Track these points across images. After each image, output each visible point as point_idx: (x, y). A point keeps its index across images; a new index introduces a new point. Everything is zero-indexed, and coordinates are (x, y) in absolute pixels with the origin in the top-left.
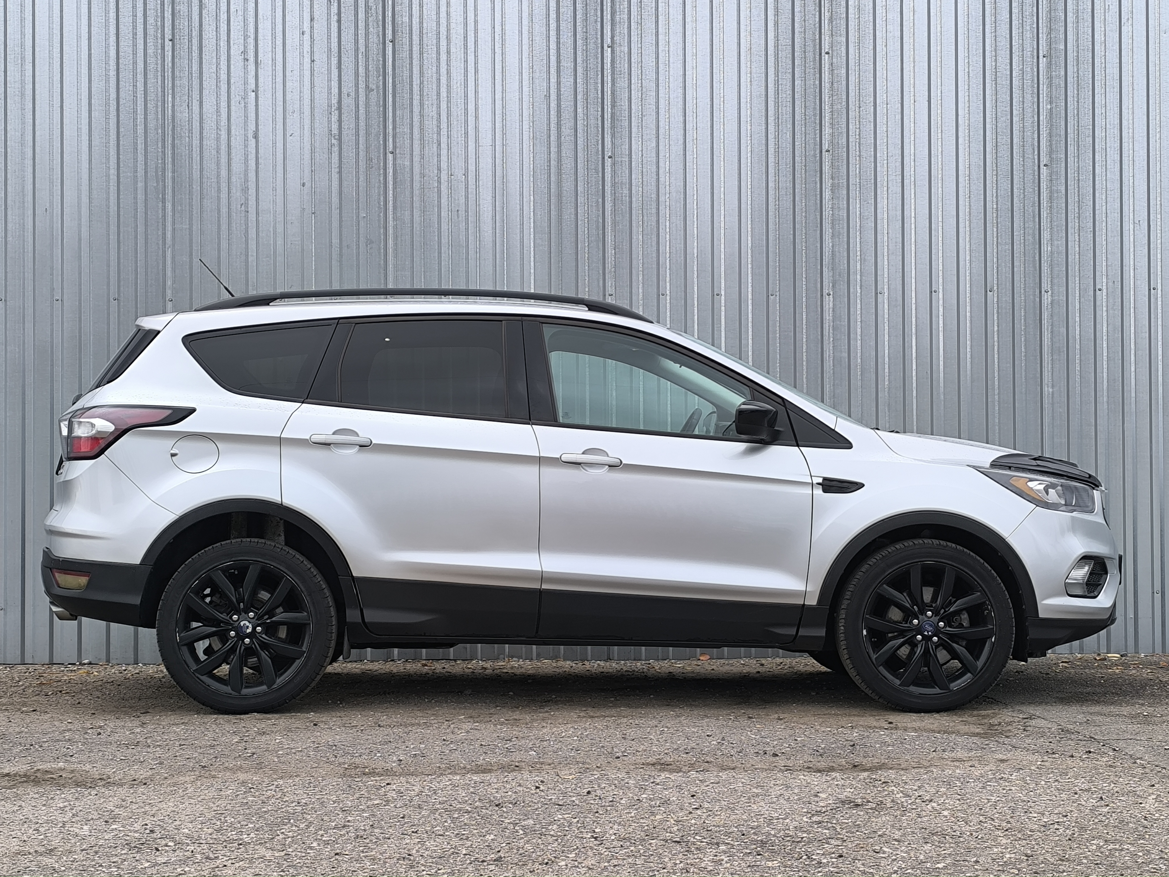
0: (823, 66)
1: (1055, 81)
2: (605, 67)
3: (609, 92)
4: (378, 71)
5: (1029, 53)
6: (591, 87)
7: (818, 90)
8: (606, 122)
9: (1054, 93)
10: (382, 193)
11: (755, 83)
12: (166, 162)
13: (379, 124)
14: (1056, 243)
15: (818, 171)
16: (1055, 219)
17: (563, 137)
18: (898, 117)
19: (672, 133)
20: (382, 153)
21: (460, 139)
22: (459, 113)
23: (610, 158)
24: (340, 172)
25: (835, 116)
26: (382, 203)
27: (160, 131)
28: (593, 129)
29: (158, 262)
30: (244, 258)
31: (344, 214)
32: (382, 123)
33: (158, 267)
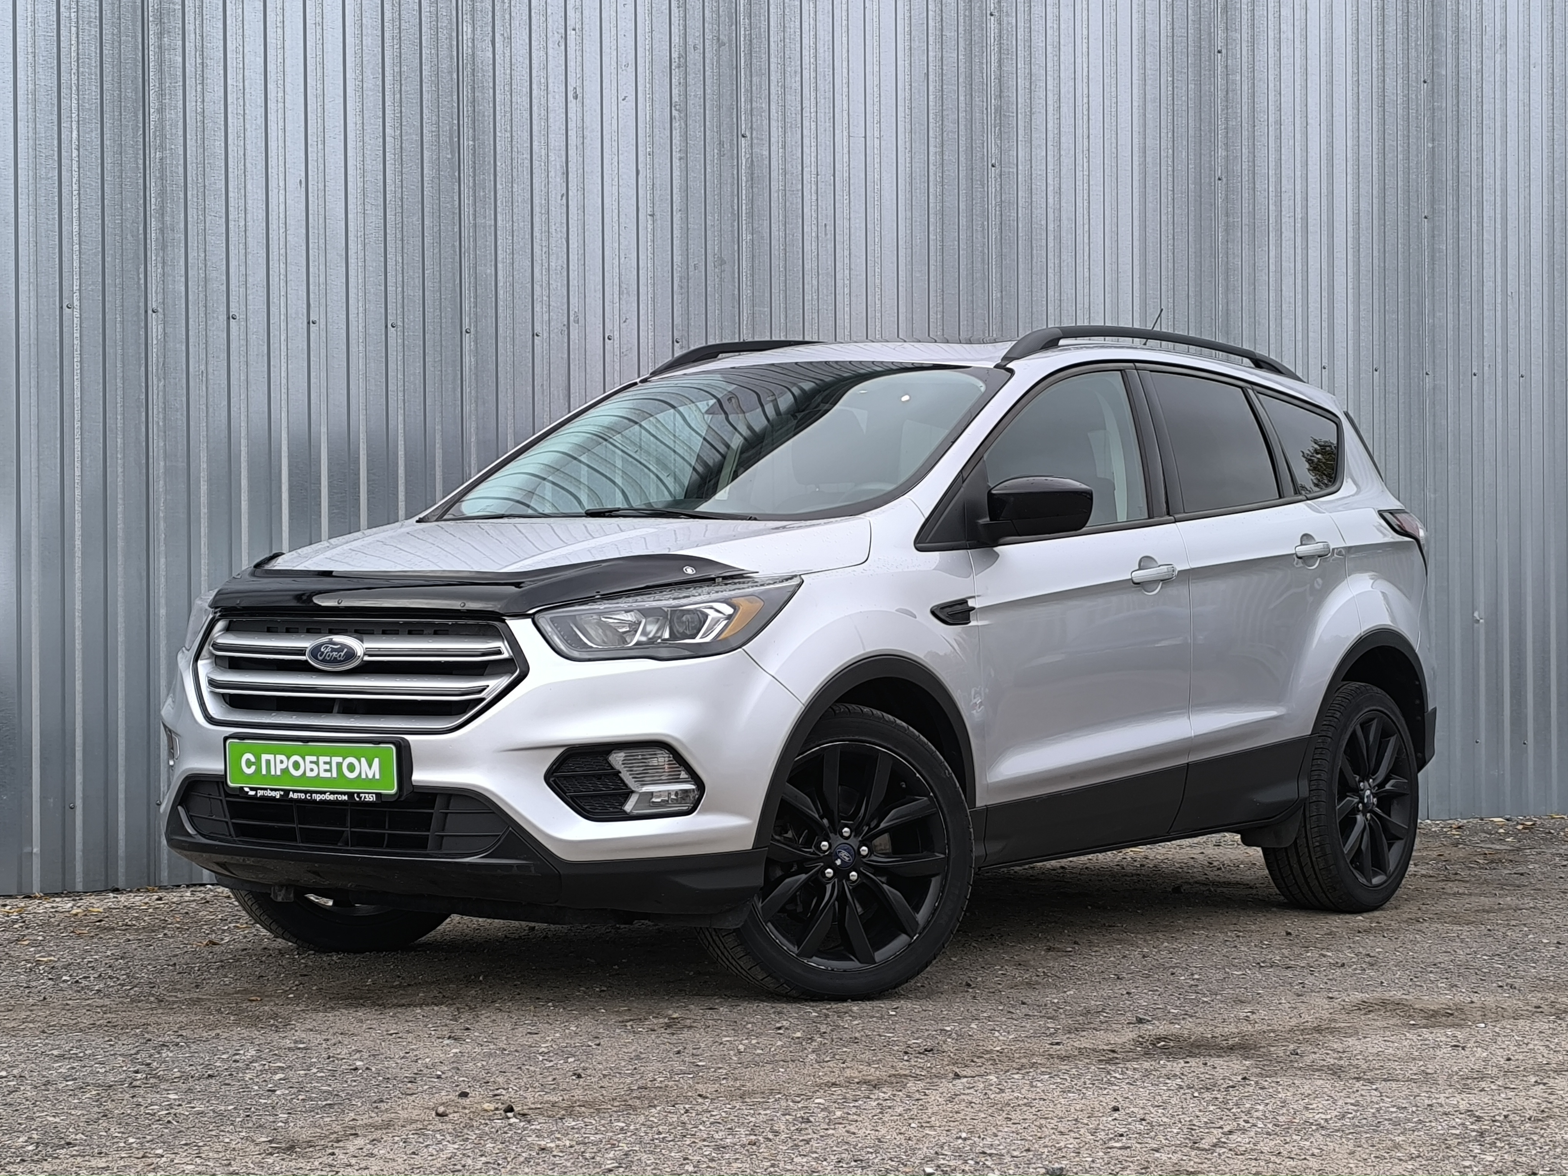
0: (1216, 68)
1: (1437, 114)
2: (989, 42)
4: (730, 18)
5: (1414, 76)
7: (1212, 99)
9: (1436, 128)
10: (736, 192)
11: (1149, 82)
12: (461, 122)
13: (732, 93)
14: (1438, 314)
15: (1213, 205)
16: (1437, 284)
17: (945, 134)
18: (1291, 142)
19: (1063, 139)
20: (735, 136)
21: (827, 124)
22: (827, 87)
23: (993, 166)
24: (685, 159)
25: (1230, 135)
26: (736, 208)
27: (455, 76)
28: (977, 126)
29: (454, 274)
30: (565, 274)
31: (691, 220)
32: (735, 92)
33: (454, 281)
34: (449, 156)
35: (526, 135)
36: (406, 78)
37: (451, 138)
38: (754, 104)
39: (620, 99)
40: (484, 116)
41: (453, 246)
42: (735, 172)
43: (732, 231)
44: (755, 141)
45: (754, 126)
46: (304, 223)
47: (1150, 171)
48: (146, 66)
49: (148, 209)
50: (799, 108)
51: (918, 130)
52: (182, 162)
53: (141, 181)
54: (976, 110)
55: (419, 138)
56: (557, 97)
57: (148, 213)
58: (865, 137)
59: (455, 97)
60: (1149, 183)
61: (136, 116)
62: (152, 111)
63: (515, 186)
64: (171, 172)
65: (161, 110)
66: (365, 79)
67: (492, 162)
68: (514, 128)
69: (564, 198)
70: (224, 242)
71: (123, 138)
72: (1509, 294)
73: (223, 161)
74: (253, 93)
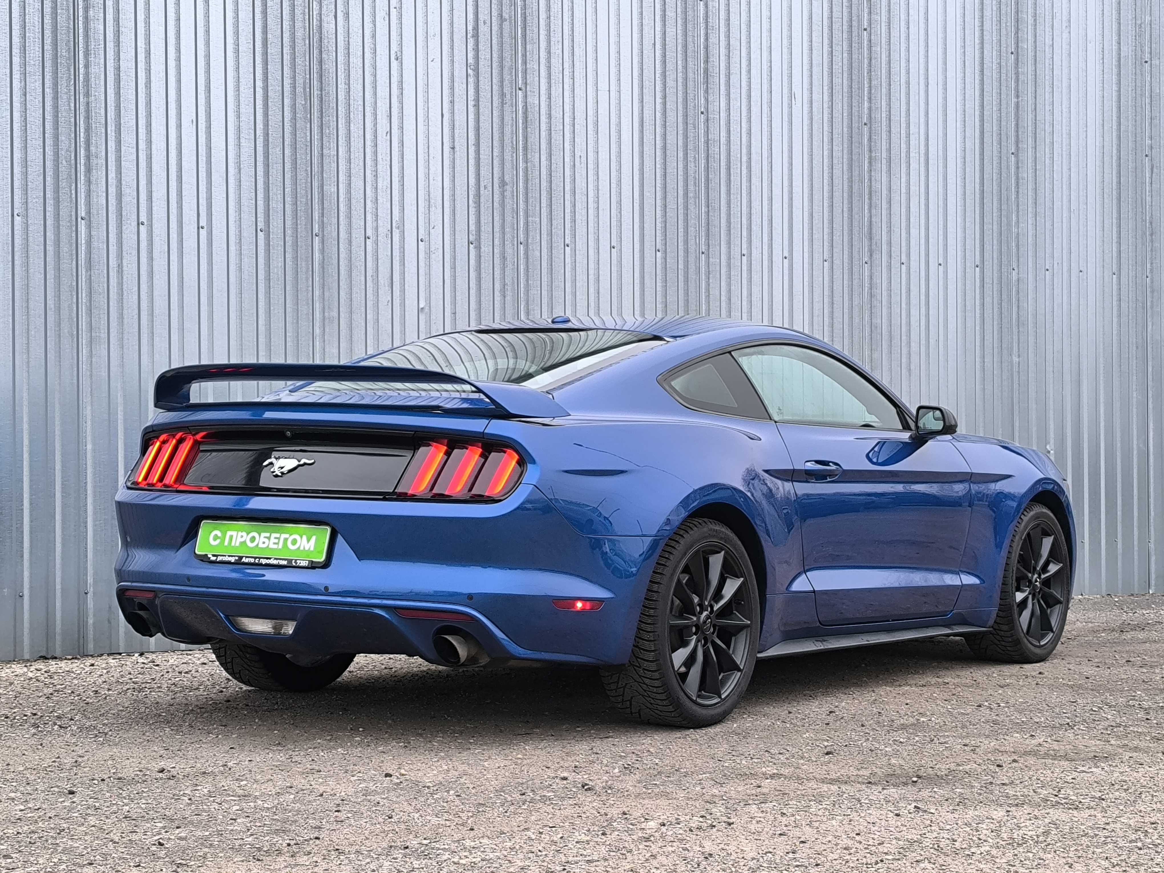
1: (1021, 77)
5: (1004, 49)
7: (860, 65)
9: (1020, 88)
10: (514, 132)
11: (814, 52)
12: (312, 77)
13: (511, 57)
14: (1021, 225)
15: (861, 143)
16: (1020, 203)
17: (667, 89)
18: (917, 97)
19: (753, 94)
20: (514, 89)
21: (582, 81)
22: (581, 54)
23: (702, 113)
24: (477, 106)
25: (873, 91)
26: (515, 143)
27: (307, 42)
28: (690, 84)
29: (307, 191)
30: (389, 192)
31: (482, 152)
32: (514, 56)
33: (307, 196)
34: (303, 102)
35: (360, 87)
36: (271, 43)
37: (305, 89)
38: (528, 66)
39: (429, 61)
40: (329, 72)
41: (306, 170)
42: (514, 116)
43: (512, 161)
44: (529, 93)
45: (528, 82)
46: (195, 152)
47: (815, 118)
48: (76, 32)
49: (78, 140)
50: (561, 69)
51: (647, 86)
52: (103, 105)
53: (73, 120)
54: (690, 71)
55: (280, 88)
56: (383, 58)
57: (78, 144)
58: (609, 91)
59: (307, 58)
60: (815, 127)
61: (69, 70)
62: (81, 66)
63: (352, 125)
64: (96, 113)
65: (87, 66)
66: (240, 44)
67: (335, 107)
68: (351, 82)
69: (389, 134)
70: (135, 166)
71: (59, 87)
72: (1072, 210)
73: (134, 105)
74: (157, 53)
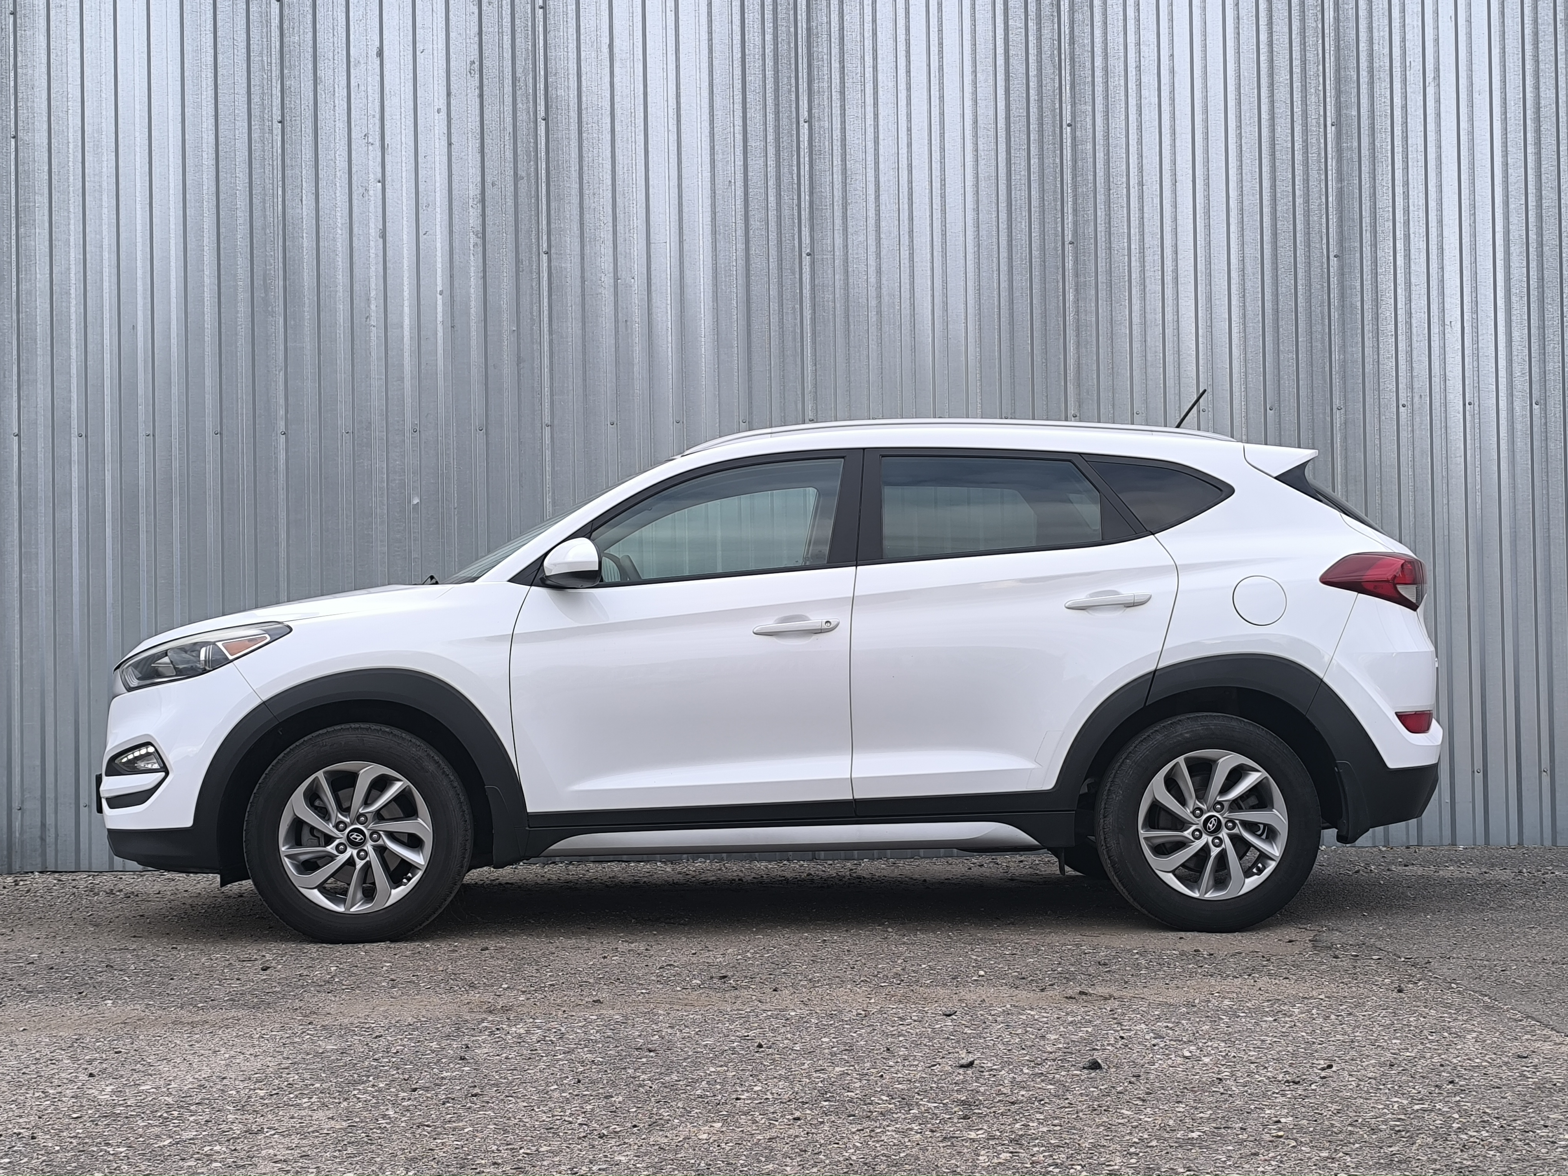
0: (1064, 141)
1: (1346, 154)
2: (802, 146)
3: (807, 177)
4: (529, 155)
5: (1314, 121)
6: (785, 170)
7: (1058, 170)
8: (803, 213)
9: (1345, 168)
13: (531, 218)
14: (1350, 350)
15: (1061, 268)
16: (1349, 321)
20: (534, 254)
23: (808, 255)
25: (1081, 201)
26: (535, 314)
27: (268, 231)
28: (787, 221)
32: (534, 217)
37: (265, 281)
39: (421, 234)
41: (267, 366)
42: (535, 284)
43: (532, 334)
44: (554, 256)
45: (553, 243)
47: (986, 243)
54: (786, 207)
56: (362, 238)
60: (984, 254)
63: (323, 314)
66: (188, 242)
68: (322, 268)
